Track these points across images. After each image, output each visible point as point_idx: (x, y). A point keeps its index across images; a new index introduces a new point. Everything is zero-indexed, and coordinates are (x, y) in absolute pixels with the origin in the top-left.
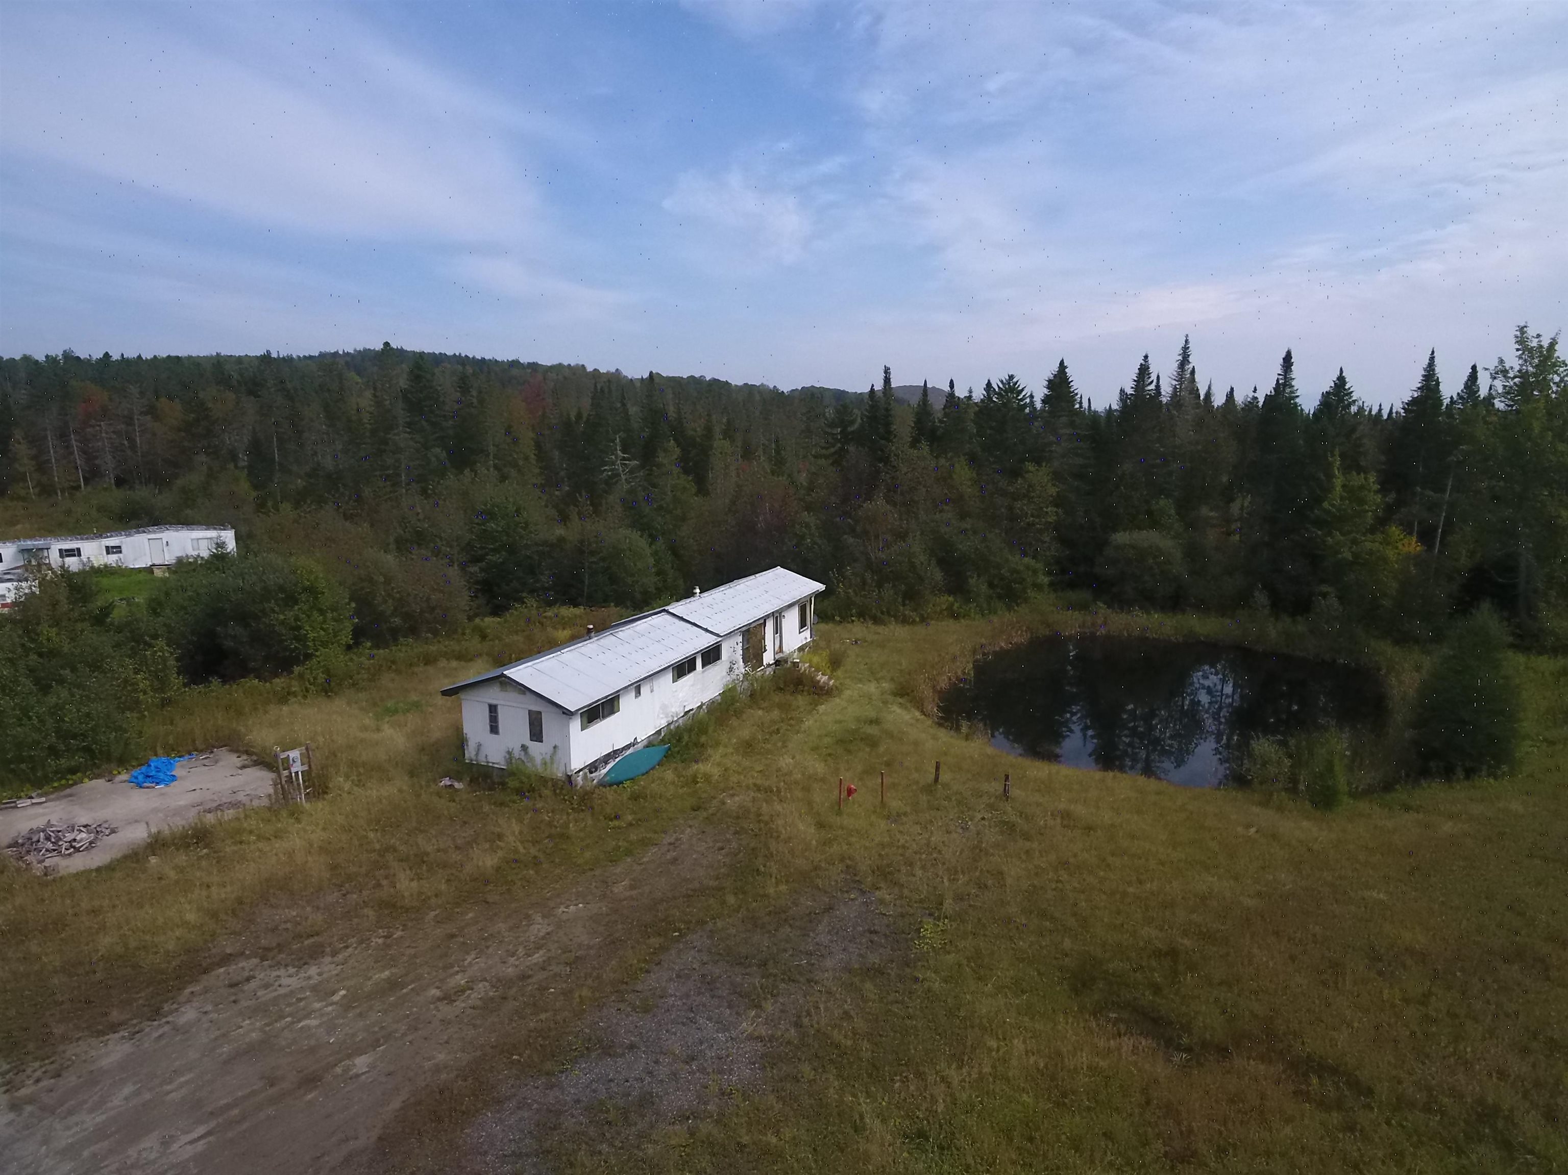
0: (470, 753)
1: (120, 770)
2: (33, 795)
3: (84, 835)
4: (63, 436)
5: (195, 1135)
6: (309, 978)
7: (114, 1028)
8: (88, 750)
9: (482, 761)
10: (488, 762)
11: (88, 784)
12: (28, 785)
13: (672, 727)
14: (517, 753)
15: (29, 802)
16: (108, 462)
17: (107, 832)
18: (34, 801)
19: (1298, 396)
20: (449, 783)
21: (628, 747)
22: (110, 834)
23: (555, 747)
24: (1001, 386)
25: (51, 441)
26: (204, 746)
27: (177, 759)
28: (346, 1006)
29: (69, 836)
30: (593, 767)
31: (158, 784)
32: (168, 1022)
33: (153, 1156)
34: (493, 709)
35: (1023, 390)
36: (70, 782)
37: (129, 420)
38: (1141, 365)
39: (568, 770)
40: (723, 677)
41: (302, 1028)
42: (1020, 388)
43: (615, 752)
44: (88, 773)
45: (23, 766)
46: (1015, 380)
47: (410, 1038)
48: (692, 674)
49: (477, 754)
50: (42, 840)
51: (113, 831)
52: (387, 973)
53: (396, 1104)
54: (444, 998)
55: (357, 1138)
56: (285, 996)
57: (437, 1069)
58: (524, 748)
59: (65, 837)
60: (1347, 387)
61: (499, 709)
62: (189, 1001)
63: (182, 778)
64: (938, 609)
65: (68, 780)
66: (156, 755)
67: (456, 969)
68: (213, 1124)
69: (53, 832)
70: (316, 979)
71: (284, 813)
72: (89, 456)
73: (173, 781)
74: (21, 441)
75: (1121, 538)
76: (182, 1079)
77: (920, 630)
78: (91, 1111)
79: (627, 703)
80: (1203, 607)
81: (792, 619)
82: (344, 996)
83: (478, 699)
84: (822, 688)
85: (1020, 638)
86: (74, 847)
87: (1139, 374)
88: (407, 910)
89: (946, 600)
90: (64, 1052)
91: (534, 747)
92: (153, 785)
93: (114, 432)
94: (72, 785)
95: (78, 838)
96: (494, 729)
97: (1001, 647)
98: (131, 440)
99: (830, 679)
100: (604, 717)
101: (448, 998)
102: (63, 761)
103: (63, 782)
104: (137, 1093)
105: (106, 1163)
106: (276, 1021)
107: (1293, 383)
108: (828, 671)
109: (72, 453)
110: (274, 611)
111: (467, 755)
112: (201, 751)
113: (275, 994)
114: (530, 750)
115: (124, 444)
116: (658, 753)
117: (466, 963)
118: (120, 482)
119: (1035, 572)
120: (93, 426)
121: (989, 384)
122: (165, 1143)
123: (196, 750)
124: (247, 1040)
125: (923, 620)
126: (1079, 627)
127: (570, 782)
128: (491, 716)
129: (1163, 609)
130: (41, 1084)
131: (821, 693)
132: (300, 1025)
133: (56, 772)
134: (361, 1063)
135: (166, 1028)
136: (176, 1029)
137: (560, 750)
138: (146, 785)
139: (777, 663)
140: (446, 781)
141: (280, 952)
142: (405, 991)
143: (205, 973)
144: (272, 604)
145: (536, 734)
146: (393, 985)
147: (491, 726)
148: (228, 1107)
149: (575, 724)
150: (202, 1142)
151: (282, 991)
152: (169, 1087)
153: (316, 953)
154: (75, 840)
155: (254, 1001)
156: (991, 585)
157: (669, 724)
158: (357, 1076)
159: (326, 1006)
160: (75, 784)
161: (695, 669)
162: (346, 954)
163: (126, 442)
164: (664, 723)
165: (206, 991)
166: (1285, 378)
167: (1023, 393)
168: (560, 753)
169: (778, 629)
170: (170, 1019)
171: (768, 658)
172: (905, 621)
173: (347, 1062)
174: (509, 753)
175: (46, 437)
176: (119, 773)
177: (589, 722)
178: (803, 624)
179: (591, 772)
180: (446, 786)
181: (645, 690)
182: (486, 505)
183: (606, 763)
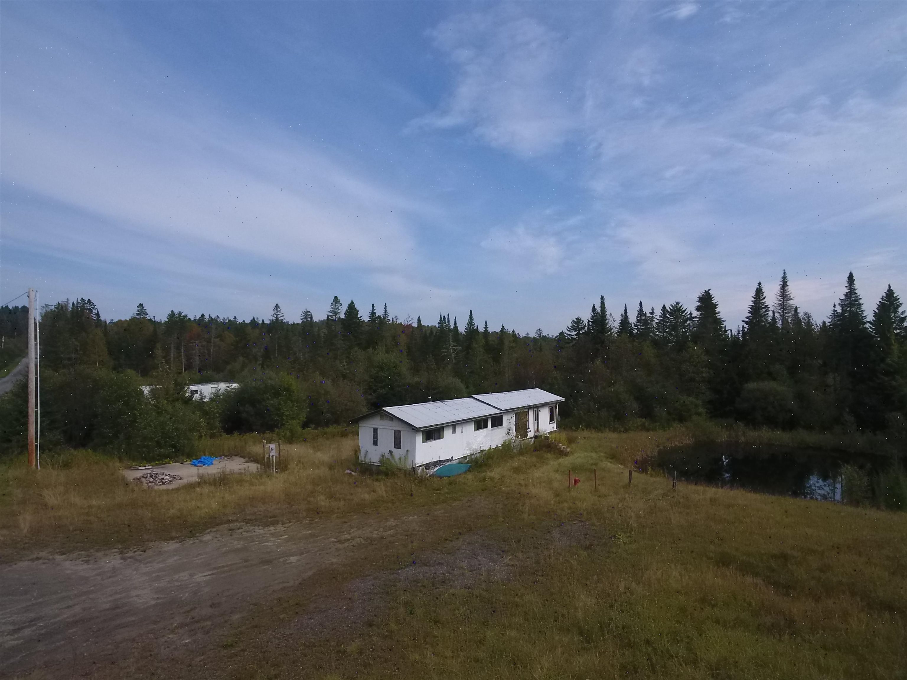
0: (362, 457)
1: (187, 460)
2: (146, 465)
3: (167, 477)
4: (178, 348)
5: (206, 574)
6: (270, 530)
7: (172, 539)
8: (174, 446)
9: (367, 460)
10: (371, 462)
11: (172, 464)
12: (145, 462)
13: (473, 457)
14: (387, 455)
15: (144, 468)
16: (197, 361)
17: (178, 479)
18: (146, 467)
19: (860, 299)
20: (349, 472)
21: (448, 461)
22: (180, 479)
23: (407, 451)
24: (672, 308)
25: (172, 351)
26: (227, 454)
27: (214, 458)
28: (287, 541)
29: (161, 477)
30: (428, 466)
31: (204, 465)
32: (198, 539)
33: (185, 579)
34: (375, 431)
35: (685, 310)
36: (164, 462)
37: (209, 341)
38: (757, 288)
39: (414, 464)
40: (503, 437)
41: (264, 545)
42: (684, 310)
43: (440, 461)
44: (172, 460)
45: (144, 449)
46: (680, 305)
47: (319, 552)
48: (485, 430)
49: (365, 457)
50: (148, 477)
51: (181, 479)
52: (310, 532)
53: (310, 573)
54: (338, 541)
55: (288, 582)
56: (257, 535)
57: (332, 564)
58: (391, 452)
59: (159, 476)
60: (895, 296)
61: (379, 431)
62: (209, 533)
63: (215, 464)
64: (636, 425)
65: (163, 461)
66: (205, 455)
67: (345, 533)
68: (214, 572)
69: (154, 474)
70: (273, 531)
71: (265, 476)
72: (189, 358)
73: (211, 465)
74: (160, 349)
75: (752, 385)
76: (202, 557)
77: (624, 436)
78: (158, 563)
79: (447, 433)
80: (809, 428)
81: (544, 414)
82: (287, 537)
83: (368, 425)
84: (562, 451)
85: (688, 441)
86: (163, 482)
87: (756, 294)
88: (323, 513)
89: (639, 421)
90: (148, 544)
91: (396, 452)
92: (202, 465)
93: (201, 346)
94: (164, 464)
95: (165, 478)
96: (375, 443)
97: (676, 445)
98: (209, 350)
99: (568, 447)
100: (435, 439)
101: (339, 542)
102: (162, 450)
103: (161, 462)
104: (180, 560)
105: (163, 578)
106: (251, 542)
107: (856, 291)
108: (566, 443)
109: (181, 356)
110: (268, 399)
111: (360, 458)
112: (226, 456)
113: (252, 534)
114: (394, 453)
115: (205, 352)
116: (463, 468)
117: (351, 532)
118: (200, 370)
119: (696, 406)
120: (192, 343)
121: (664, 307)
122: (191, 575)
123: (224, 455)
124: (236, 547)
125: (626, 431)
126: (727, 437)
127: (414, 471)
128: (374, 435)
129: (784, 429)
130: (136, 553)
131: (562, 454)
132: (263, 544)
133: (159, 455)
134: (293, 559)
135: (197, 541)
136: (201, 541)
137: (410, 452)
138: (198, 465)
139: (536, 437)
140: (349, 471)
141: (256, 521)
142: (318, 538)
143: (217, 525)
144: (268, 395)
145: (398, 444)
146: (313, 536)
147: (374, 441)
148: (223, 567)
149: (419, 438)
150: (209, 577)
151: (255, 534)
152: (196, 559)
153: (273, 524)
154: (163, 479)
155: (240, 536)
156: (669, 413)
157: (471, 455)
158: (291, 563)
159: (277, 540)
160: (166, 463)
161: (487, 427)
162: (290, 525)
163: (206, 351)
164: (468, 453)
165: (217, 531)
166: (850, 288)
167: (686, 312)
168: (410, 454)
169: (536, 418)
170: (199, 538)
171: (531, 434)
172: (614, 430)
173: (287, 558)
174: (383, 456)
175: (170, 348)
176: (187, 461)
177: (427, 440)
178: (551, 419)
179: (426, 469)
180: (347, 473)
181: (458, 430)
182: (379, 363)
183: (435, 466)
